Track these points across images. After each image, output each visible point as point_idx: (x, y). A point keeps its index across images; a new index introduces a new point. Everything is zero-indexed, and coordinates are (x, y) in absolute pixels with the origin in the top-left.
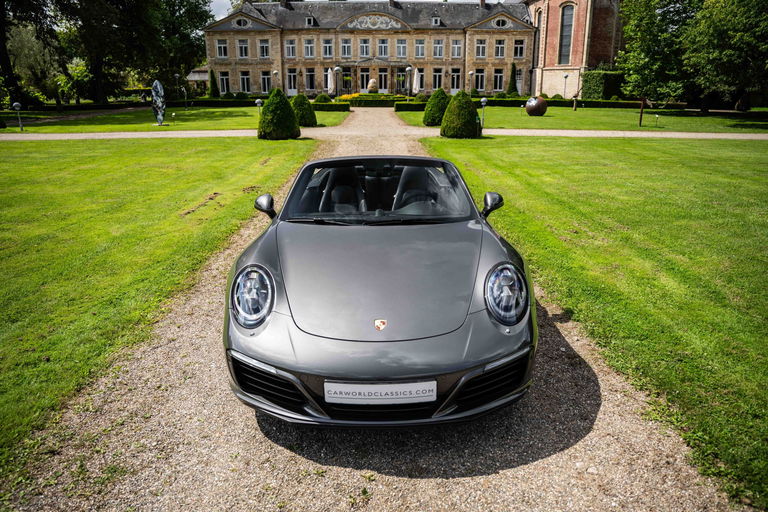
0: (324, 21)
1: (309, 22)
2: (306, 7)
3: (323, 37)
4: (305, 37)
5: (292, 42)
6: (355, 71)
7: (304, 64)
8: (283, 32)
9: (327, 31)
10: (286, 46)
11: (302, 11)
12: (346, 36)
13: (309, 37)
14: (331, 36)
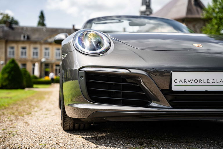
0: (34, 37)
1: (24, 37)
2: (22, 28)
3: (32, 46)
4: (21, 45)
5: (12, 48)
6: (52, 67)
7: (20, 61)
8: (7, 42)
9: (35, 42)
10: (9, 50)
11: (20, 31)
12: (47, 46)
13: (23, 45)
14: (38, 46)
